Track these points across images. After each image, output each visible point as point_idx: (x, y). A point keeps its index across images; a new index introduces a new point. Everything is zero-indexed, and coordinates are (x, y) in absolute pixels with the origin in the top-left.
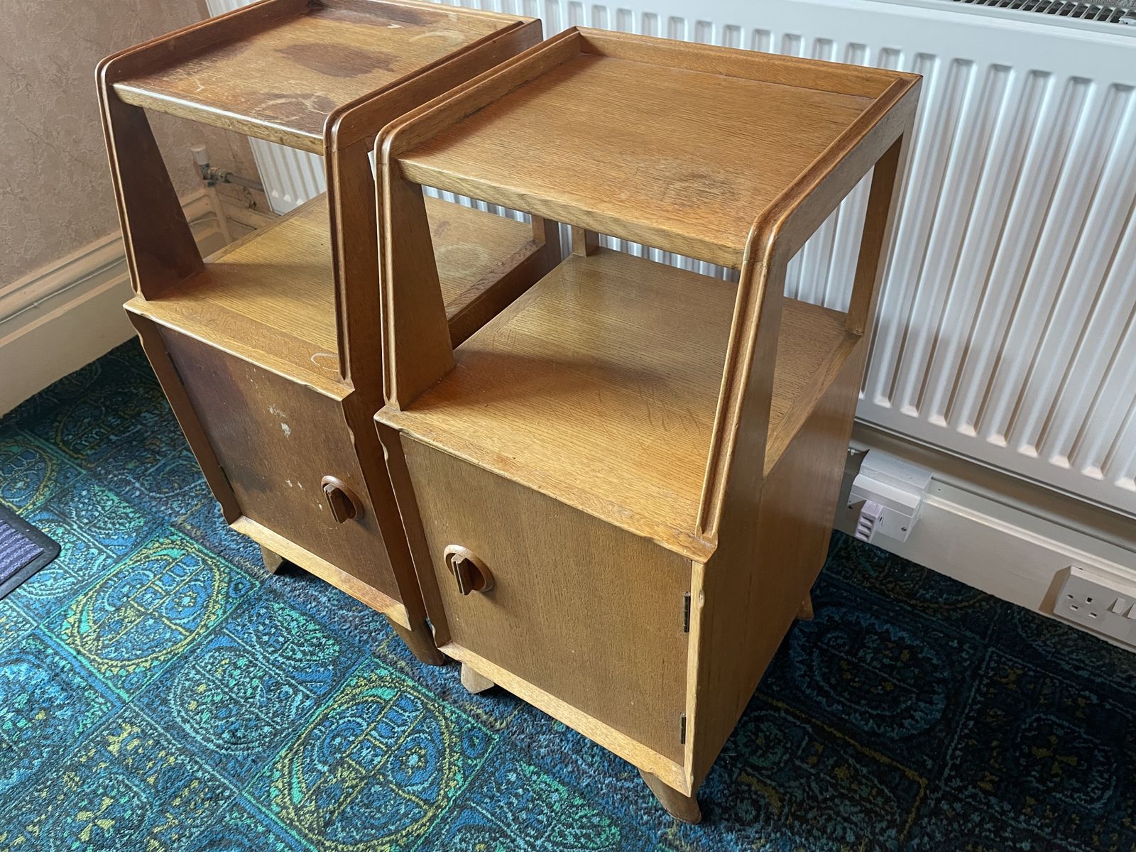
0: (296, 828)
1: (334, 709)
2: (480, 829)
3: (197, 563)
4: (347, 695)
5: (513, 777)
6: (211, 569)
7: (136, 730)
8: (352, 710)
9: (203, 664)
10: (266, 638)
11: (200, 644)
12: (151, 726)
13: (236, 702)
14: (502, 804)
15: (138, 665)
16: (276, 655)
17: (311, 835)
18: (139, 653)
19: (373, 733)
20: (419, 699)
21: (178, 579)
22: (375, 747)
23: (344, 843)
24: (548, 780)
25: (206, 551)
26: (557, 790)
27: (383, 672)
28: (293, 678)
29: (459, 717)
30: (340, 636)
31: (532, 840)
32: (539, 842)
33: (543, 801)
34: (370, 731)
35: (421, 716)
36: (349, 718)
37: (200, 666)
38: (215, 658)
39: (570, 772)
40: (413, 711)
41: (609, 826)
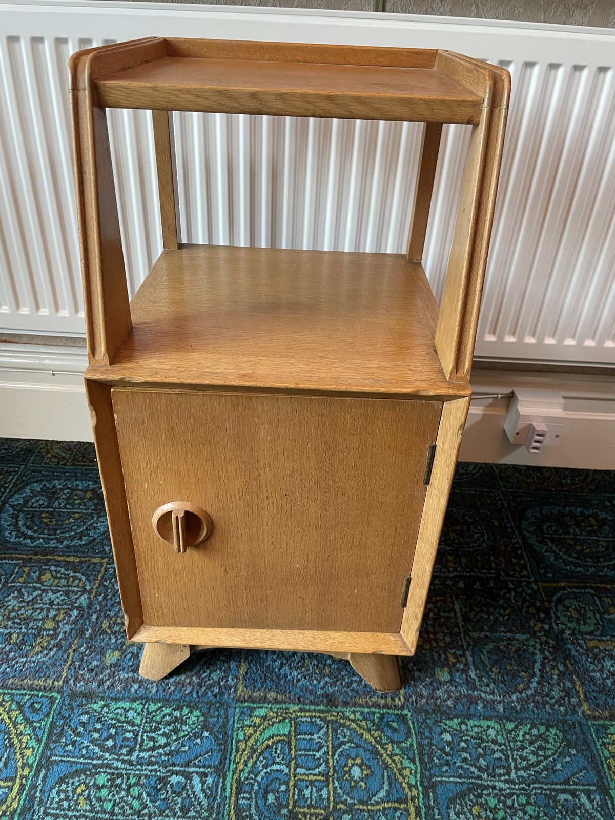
1: (243, 771)
2: (462, 795)
4: (244, 750)
5: (447, 737)
8: (261, 762)
9: (55, 805)
10: (110, 743)
11: (34, 787)
14: (458, 764)
16: (136, 754)
19: (299, 770)
22: (312, 783)
24: (475, 723)
28: (174, 765)
29: (362, 713)
30: (191, 701)
31: (507, 777)
32: (513, 776)
33: (487, 742)
34: (295, 770)
35: (330, 731)
36: (265, 771)
37: (54, 809)
38: (66, 791)
39: (484, 707)
40: (319, 731)
41: (547, 730)
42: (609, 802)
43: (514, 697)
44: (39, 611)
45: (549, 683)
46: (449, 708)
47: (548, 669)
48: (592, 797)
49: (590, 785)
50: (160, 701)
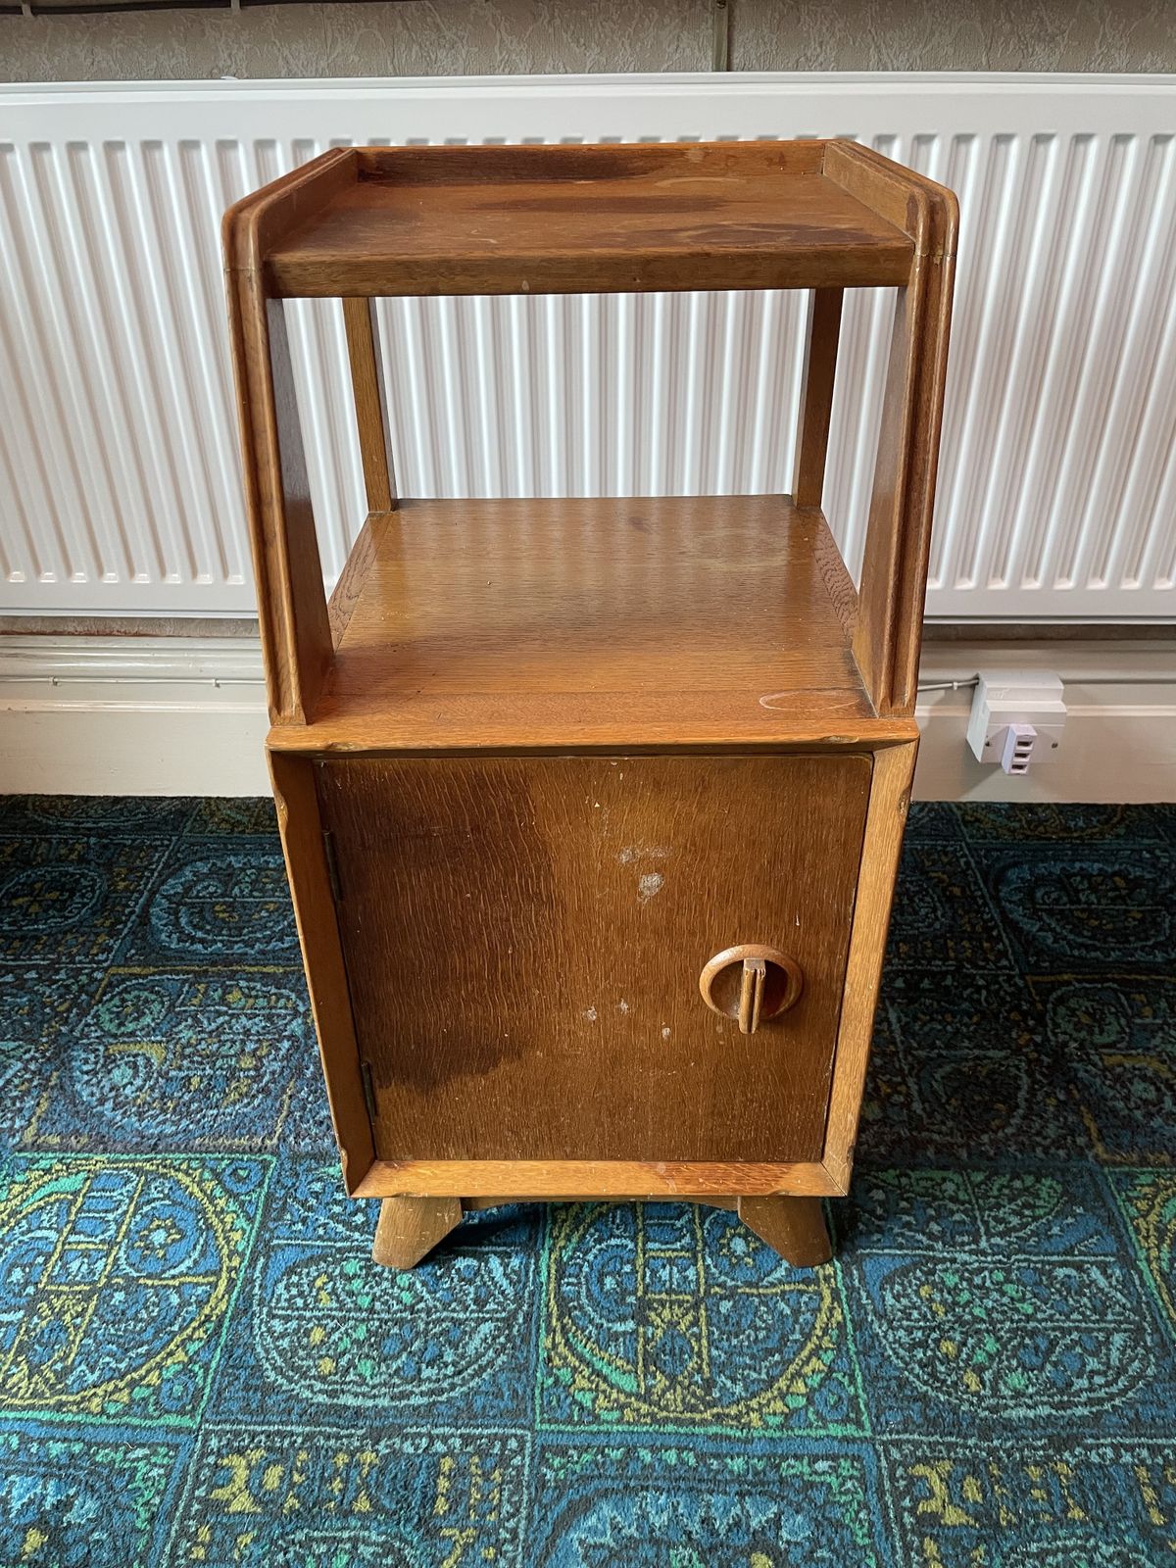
0: (666, 1421)
1: (564, 1247)
2: (905, 1272)
3: (128, 1180)
4: (563, 1220)
5: (879, 1193)
6: (164, 1176)
7: (256, 1456)
8: (592, 1235)
9: (284, 1304)
10: (358, 1218)
11: (249, 1281)
12: (278, 1433)
13: (398, 1322)
14: (896, 1230)
15: (159, 1366)
17: (698, 1417)
18: (143, 1350)
19: (650, 1245)
21: (110, 1216)
22: (671, 1260)
23: (754, 1395)
24: (923, 1174)
25: (126, 1157)
28: (457, 1243)
31: (973, 1246)
32: (983, 1244)
33: (943, 1200)
34: (644, 1245)
36: (598, 1247)
37: (283, 1309)
38: (298, 1285)
39: (937, 1154)
41: (1038, 1181)
42: (1136, 1277)
43: (985, 1139)
44: (229, 1044)
45: (1042, 1117)
46: (881, 1156)
47: (1040, 1098)
48: (1109, 1271)
49: (1105, 1255)
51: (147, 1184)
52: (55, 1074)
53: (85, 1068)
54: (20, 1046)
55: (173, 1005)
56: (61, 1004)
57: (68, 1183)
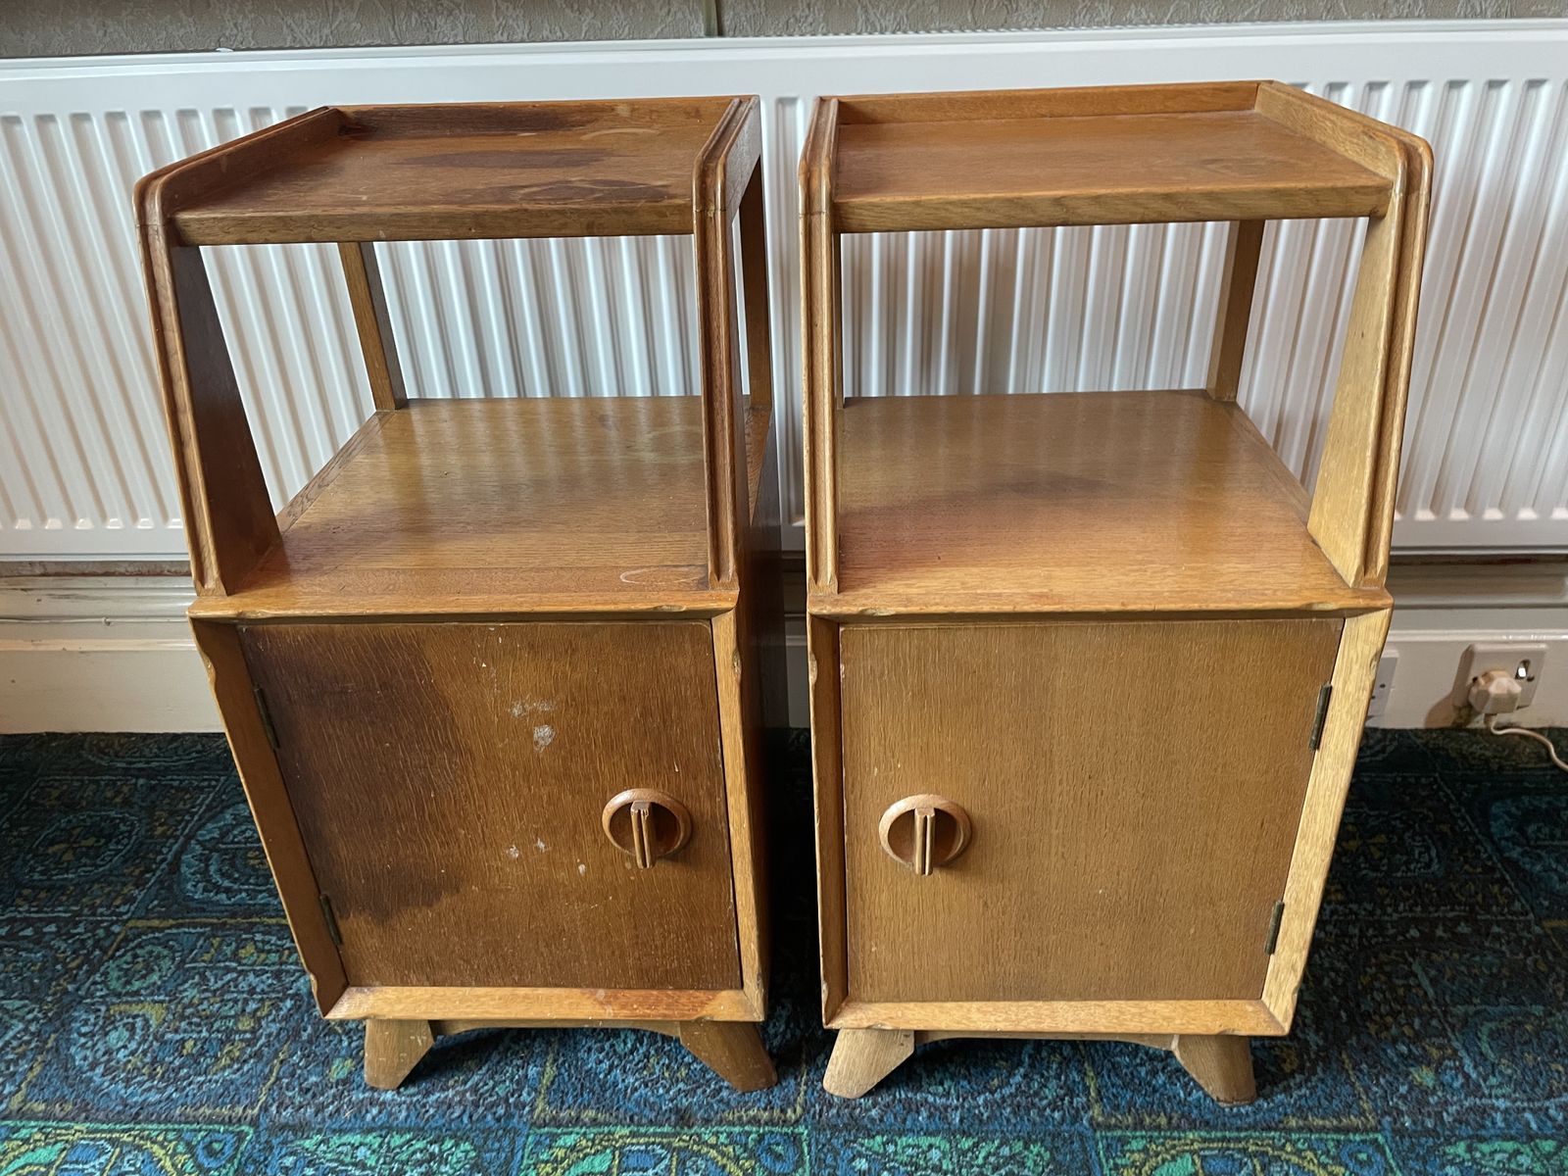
3: (103, 1152)
5: (862, 1164)
6: (139, 1148)
20: (653, 1143)
24: (910, 1141)
25: (105, 1127)
26: (931, 1146)
27: (570, 1140)
29: (729, 1134)
30: (458, 1130)
33: (925, 1169)
35: (674, 1163)
39: (929, 1117)
40: (656, 1165)
41: (1026, 1147)
43: (981, 1100)
44: (231, 1004)
46: (872, 1120)
50: (409, 1130)
51: (121, 1155)
52: (53, 1036)
53: (84, 1030)
54: (25, 1006)
55: (183, 962)
56: (73, 960)
57: (44, 1154)
